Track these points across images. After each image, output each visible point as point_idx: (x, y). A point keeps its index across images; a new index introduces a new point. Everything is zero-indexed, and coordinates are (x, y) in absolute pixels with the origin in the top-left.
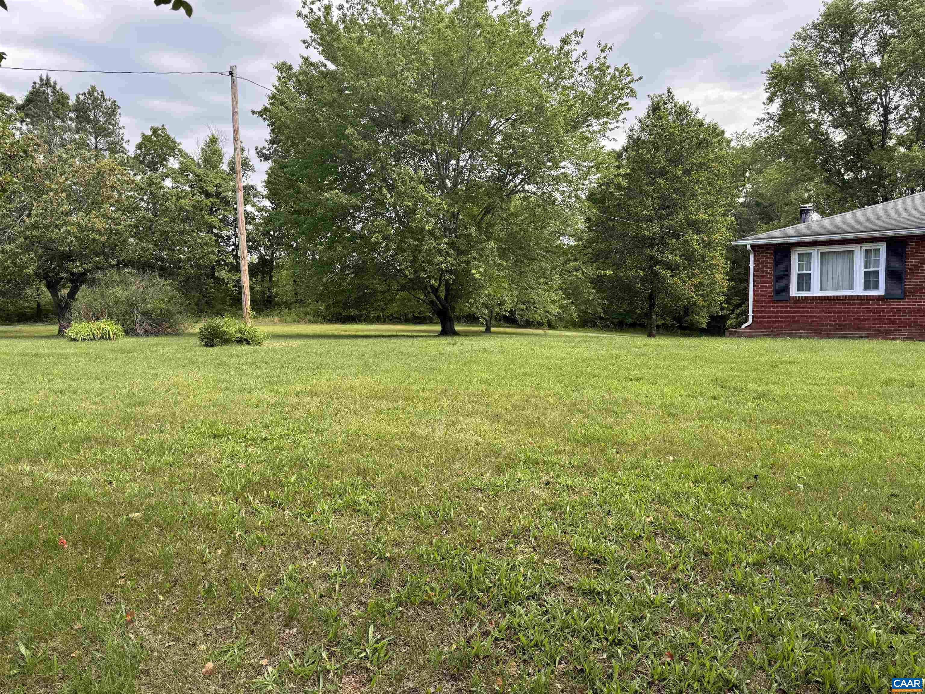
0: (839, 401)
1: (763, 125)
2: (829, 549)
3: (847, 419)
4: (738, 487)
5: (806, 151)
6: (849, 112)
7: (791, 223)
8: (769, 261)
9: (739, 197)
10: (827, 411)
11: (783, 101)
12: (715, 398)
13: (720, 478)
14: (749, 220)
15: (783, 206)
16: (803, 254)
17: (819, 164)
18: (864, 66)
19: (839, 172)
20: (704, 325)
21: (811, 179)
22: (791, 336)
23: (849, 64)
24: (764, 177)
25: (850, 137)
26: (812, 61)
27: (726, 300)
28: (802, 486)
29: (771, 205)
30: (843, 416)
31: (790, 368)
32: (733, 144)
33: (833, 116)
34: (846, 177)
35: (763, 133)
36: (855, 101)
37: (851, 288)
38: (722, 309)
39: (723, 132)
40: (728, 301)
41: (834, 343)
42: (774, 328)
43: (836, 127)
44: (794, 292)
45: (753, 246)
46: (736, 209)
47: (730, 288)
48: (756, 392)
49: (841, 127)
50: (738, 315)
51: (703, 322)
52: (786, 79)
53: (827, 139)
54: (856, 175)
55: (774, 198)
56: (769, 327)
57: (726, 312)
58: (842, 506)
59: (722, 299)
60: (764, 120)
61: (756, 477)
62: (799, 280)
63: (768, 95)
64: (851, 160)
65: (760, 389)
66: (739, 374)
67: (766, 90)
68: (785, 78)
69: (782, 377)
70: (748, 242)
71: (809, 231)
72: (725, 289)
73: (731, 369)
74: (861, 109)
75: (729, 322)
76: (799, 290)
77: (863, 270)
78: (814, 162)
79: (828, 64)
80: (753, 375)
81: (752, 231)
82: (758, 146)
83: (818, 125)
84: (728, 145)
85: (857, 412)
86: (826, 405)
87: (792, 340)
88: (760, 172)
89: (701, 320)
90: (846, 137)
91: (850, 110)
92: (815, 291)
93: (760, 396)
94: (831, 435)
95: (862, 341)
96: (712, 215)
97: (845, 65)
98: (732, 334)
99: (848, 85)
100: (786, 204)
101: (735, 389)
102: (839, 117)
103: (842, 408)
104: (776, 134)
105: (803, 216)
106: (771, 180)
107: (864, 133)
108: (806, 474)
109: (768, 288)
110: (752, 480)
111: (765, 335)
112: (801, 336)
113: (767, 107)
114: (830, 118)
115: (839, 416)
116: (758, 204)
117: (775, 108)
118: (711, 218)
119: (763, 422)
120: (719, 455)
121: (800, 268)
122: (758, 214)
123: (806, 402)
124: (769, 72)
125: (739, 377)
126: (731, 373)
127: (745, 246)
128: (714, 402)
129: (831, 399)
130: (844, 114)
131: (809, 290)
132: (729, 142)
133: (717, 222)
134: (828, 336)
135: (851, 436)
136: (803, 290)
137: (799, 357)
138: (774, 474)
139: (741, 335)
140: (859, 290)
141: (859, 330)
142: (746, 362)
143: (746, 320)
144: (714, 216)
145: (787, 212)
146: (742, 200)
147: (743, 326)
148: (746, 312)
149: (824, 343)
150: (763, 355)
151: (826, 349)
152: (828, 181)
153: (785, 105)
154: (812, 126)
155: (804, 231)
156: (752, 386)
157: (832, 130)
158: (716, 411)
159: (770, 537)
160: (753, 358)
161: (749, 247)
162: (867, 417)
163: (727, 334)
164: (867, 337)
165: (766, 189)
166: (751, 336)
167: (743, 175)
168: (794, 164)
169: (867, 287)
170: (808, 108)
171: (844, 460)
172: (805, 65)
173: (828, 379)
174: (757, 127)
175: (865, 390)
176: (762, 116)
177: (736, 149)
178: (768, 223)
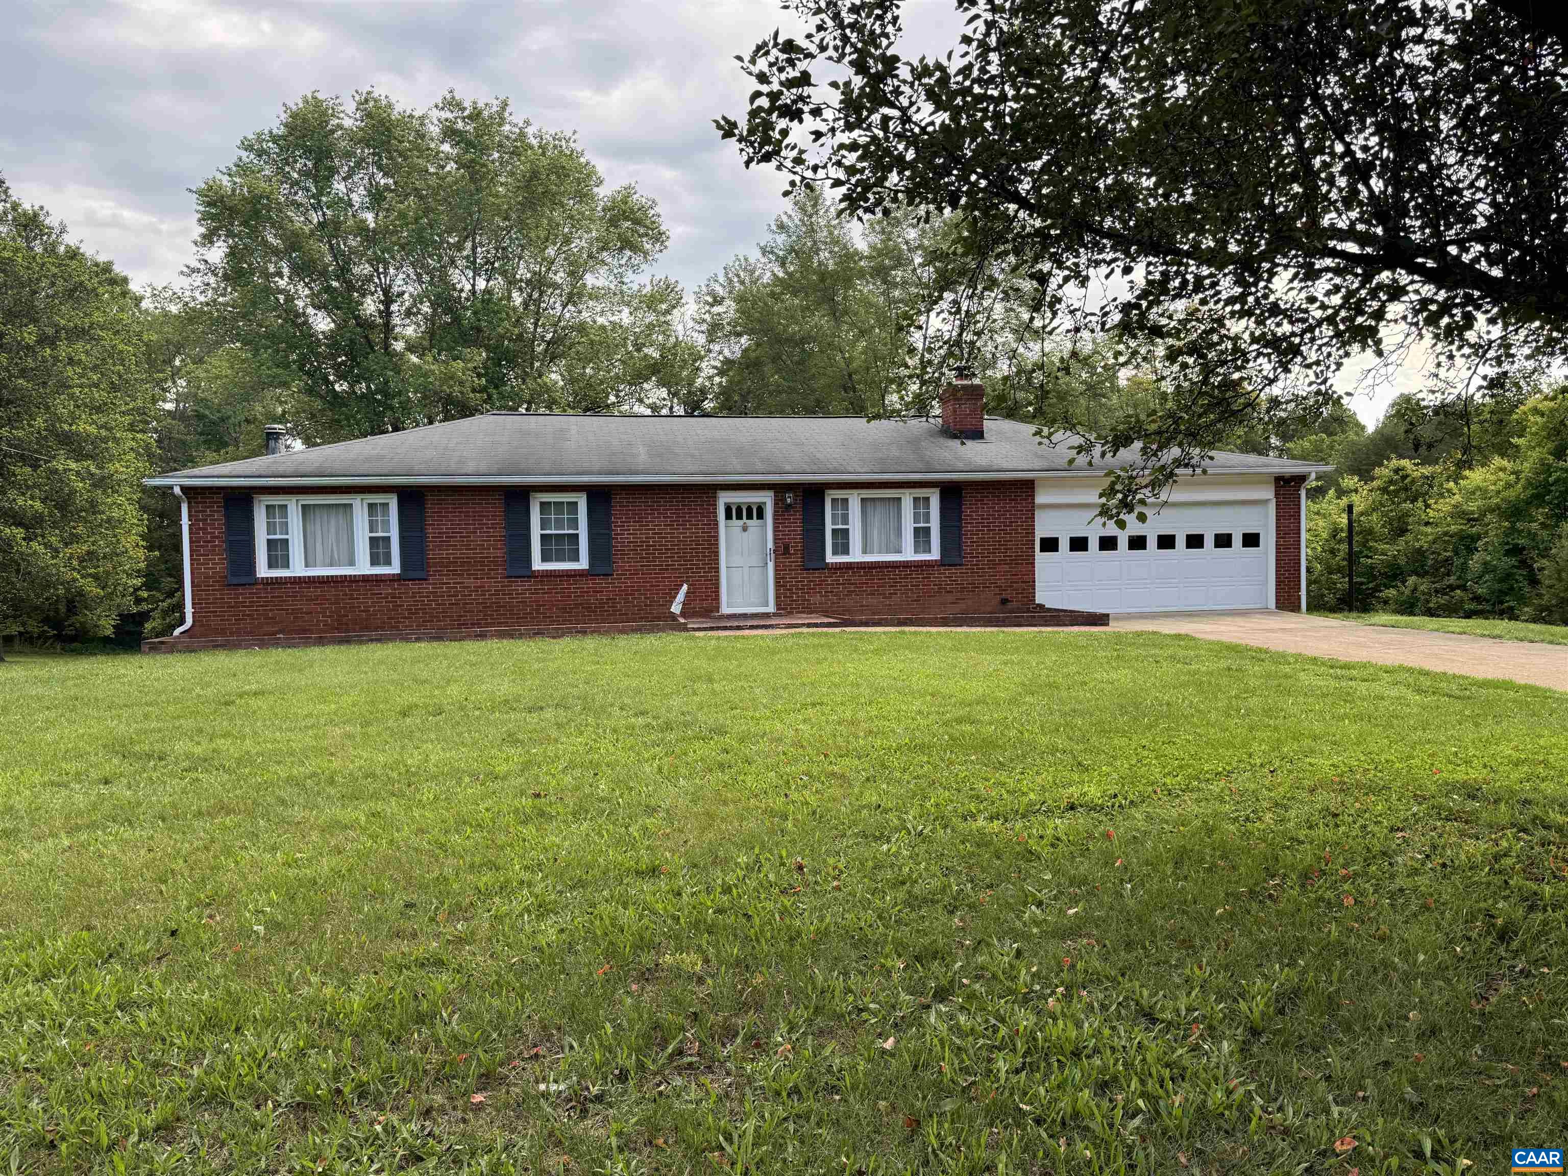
0: (332, 754)
1: (198, 280)
2: (301, 1043)
3: (343, 785)
4: (134, 964)
5: (271, 336)
6: (335, 289)
7: (254, 454)
8: (217, 517)
9: (164, 401)
10: (314, 774)
11: (230, 247)
12: (106, 782)
13: (100, 954)
14: (184, 443)
15: (244, 425)
16: (273, 506)
17: (294, 362)
18: (350, 222)
19: (327, 382)
20: (109, 632)
21: (285, 385)
22: (263, 645)
23: (329, 212)
24: (207, 371)
25: (339, 327)
26: (271, 193)
27: (143, 584)
28: (260, 929)
29: (223, 420)
30: (339, 779)
31: (254, 703)
32: (145, 304)
33: (311, 289)
34: (337, 387)
35: (197, 294)
36: (343, 272)
37: (352, 563)
38: (138, 601)
39: (125, 280)
40: (147, 586)
41: (330, 652)
42: (232, 634)
43: (317, 307)
44: (263, 571)
45: (183, 488)
46: (159, 421)
47: (150, 563)
48: (188, 756)
49: (325, 308)
50: (165, 613)
51: (107, 626)
52: (233, 211)
53: (306, 323)
54: (351, 386)
55: (228, 411)
56: (223, 632)
57: (145, 607)
58: (328, 949)
59: (138, 582)
60: (199, 271)
61: (173, 933)
62: (269, 550)
63: (203, 230)
64: (343, 363)
65: (198, 750)
66: (161, 724)
67: (199, 220)
68: (230, 209)
69: (239, 723)
70: (176, 481)
71: (281, 469)
72: (142, 565)
73: (146, 716)
74: (350, 287)
75: (148, 626)
76: (271, 566)
77: (368, 535)
78: (287, 357)
79: (299, 205)
80: (188, 724)
81: (191, 461)
82: (191, 316)
83: (290, 299)
84: (137, 305)
85: (360, 768)
86: (311, 766)
87: (263, 652)
88: (199, 361)
89: (102, 622)
90: (332, 325)
91: (335, 284)
92: (298, 569)
93: (196, 764)
94: (317, 818)
95: (372, 646)
96: (104, 426)
97: (324, 214)
98: (155, 649)
99: (331, 246)
100: (247, 421)
101: (149, 756)
102: (319, 293)
103: (336, 764)
104: (221, 299)
105: (272, 443)
106: (217, 377)
107: (358, 324)
108: (271, 904)
109: (218, 564)
110: (167, 941)
111: (216, 647)
112: (277, 644)
113: (202, 250)
114: (307, 292)
115: (331, 782)
116: (200, 417)
117: (217, 253)
118: (104, 433)
119: (199, 814)
120: (100, 903)
121: (271, 529)
122: (201, 434)
123: (279, 763)
124: (200, 193)
125: (160, 730)
126: (146, 725)
127: (171, 487)
128: (104, 790)
129: (320, 751)
130: (328, 289)
131: (287, 566)
132: (138, 300)
133: (116, 440)
134: (321, 641)
135: (347, 814)
136: (277, 567)
137: (271, 681)
138: (211, 917)
139: (172, 649)
140: (363, 567)
141: (367, 628)
142: (176, 701)
143: (182, 622)
144: (110, 429)
145: (248, 433)
146: (169, 406)
147: (177, 632)
148: (180, 606)
149: (315, 653)
150: (208, 685)
151: (316, 665)
152: (310, 391)
153: (233, 253)
154: (282, 298)
155: (273, 469)
156: (181, 746)
157: (310, 311)
158: (107, 807)
159: (194, 1055)
160: (190, 691)
161: (177, 490)
162: (373, 775)
163: (145, 648)
164: (379, 640)
165: (212, 391)
166: (190, 650)
167: (170, 362)
168: (254, 356)
169: (374, 562)
170: (272, 269)
171: (335, 860)
172: (261, 197)
173: (318, 717)
174: (185, 282)
175: (372, 730)
176: (195, 264)
177: (153, 316)
178: (217, 451)
